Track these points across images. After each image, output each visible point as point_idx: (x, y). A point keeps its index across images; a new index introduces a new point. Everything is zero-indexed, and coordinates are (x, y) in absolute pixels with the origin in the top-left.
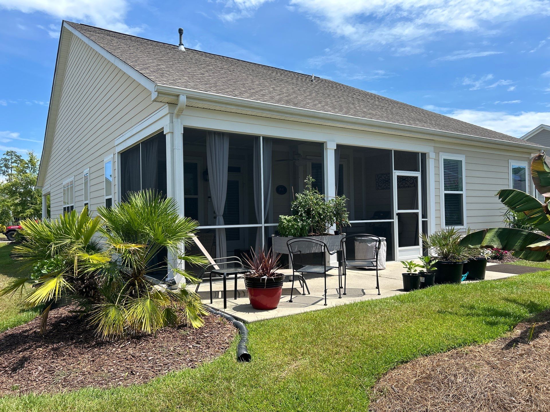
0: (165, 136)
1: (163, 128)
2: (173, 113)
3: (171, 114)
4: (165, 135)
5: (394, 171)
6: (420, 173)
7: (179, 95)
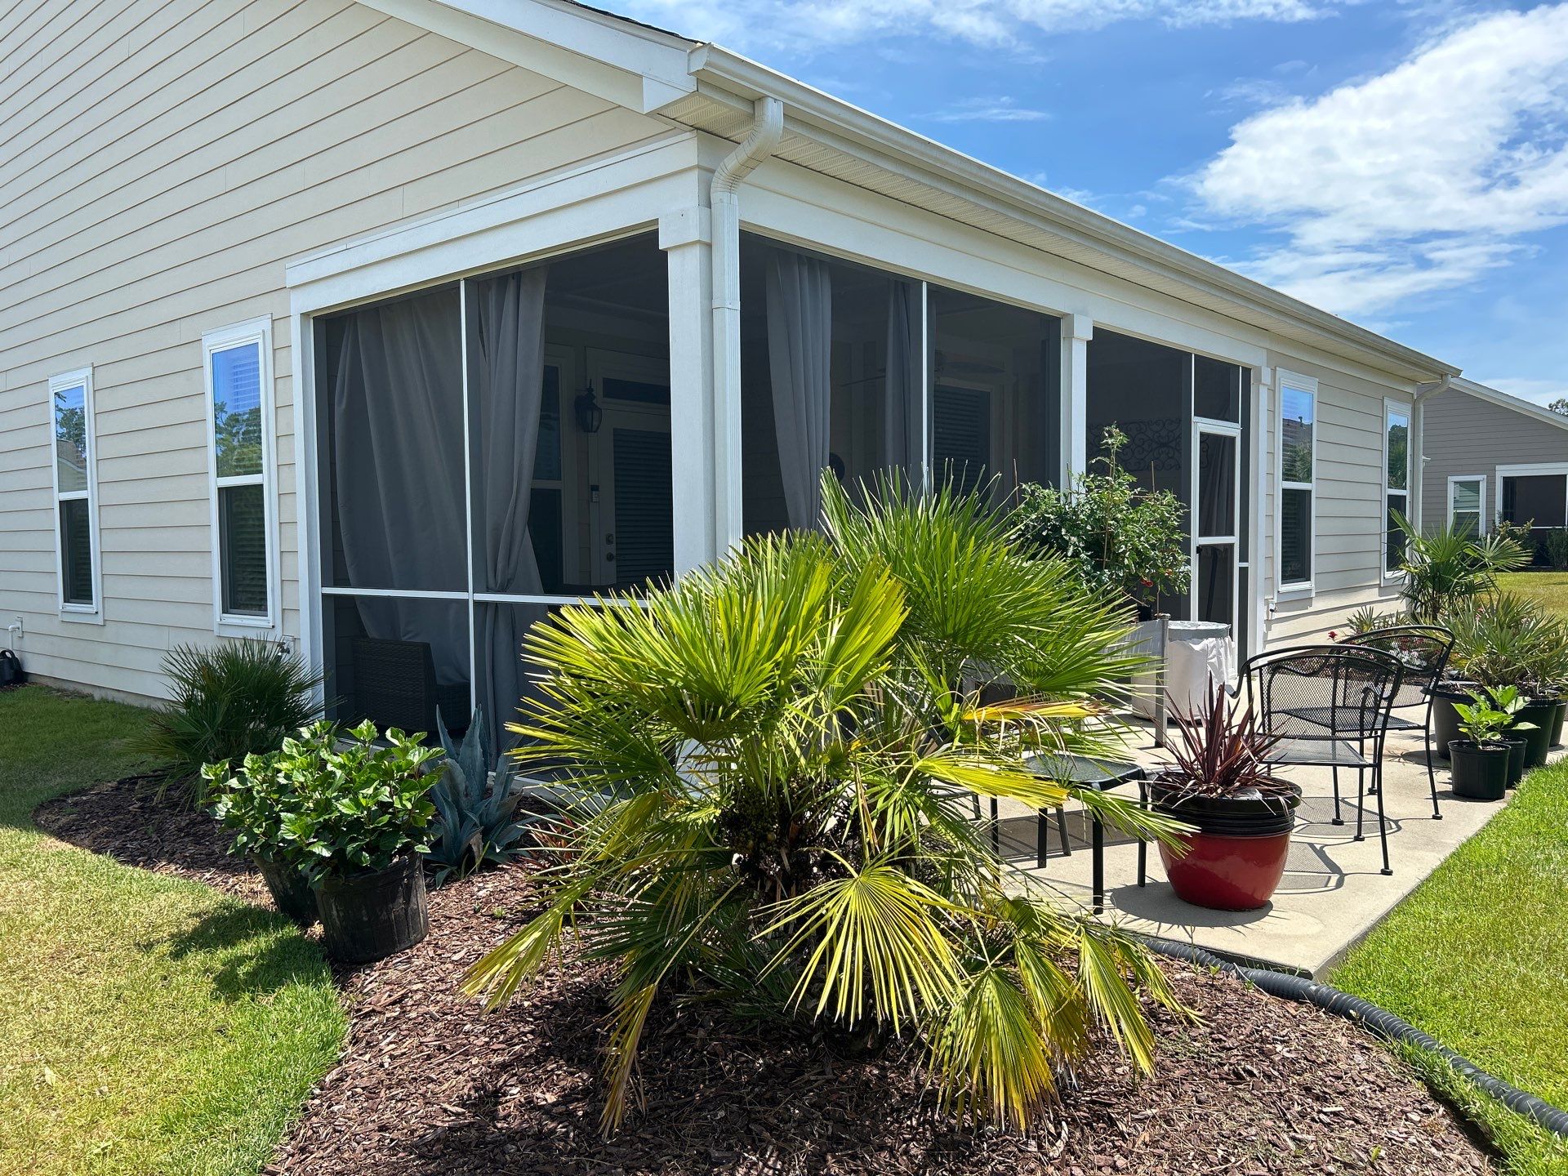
0: (661, 259)
1: (656, 221)
2: (713, 171)
3: (707, 172)
4: (664, 254)
5: (1194, 419)
6: (1239, 425)
7: (761, 98)
